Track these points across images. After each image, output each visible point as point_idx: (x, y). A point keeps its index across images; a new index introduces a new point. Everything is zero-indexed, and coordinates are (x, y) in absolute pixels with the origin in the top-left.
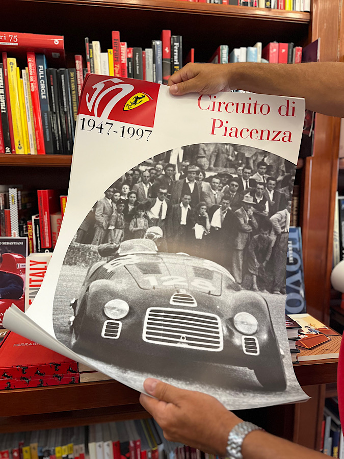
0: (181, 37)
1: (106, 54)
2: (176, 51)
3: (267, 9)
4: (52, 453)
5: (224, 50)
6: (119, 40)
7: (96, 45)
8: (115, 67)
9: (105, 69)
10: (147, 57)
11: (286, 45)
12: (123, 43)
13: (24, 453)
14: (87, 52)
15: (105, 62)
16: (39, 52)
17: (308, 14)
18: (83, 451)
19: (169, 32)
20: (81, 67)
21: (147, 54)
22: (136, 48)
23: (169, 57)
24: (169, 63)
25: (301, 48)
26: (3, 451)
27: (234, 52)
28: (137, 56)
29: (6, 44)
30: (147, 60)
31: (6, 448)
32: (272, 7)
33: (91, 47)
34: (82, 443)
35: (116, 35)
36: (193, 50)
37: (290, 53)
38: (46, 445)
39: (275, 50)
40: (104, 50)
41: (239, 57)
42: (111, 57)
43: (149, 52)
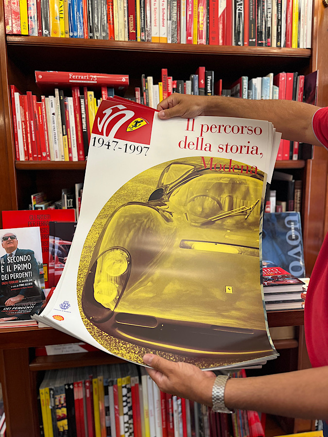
0: (213, 72)
1: (157, 86)
2: (209, 82)
3: (278, 48)
4: (115, 383)
5: (245, 79)
6: (167, 75)
7: (150, 79)
8: (163, 95)
9: (156, 97)
10: (187, 87)
11: (292, 74)
12: (169, 77)
13: (94, 383)
14: (143, 84)
15: (156, 92)
16: (110, 87)
17: (309, 50)
18: (138, 382)
19: (204, 68)
20: (140, 96)
21: (187, 85)
22: (179, 81)
23: (203, 87)
24: (204, 91)
25: (303, 76)
26: (79, 381)
27: (252, 81)
28: (180, 87)
29: (89, 82)
30: (187, 89)
31: (80, 380)
32: (282, 46)
33: (147, 81)
34: (136, 376)
35: (164, 71)
36: (221, 80)
37: (295, 80)
38: (110, 377)
39: (283, 78)
40: (155, 83)
41: (256, 85)
42: (161, 88)
43: (189, 83)
